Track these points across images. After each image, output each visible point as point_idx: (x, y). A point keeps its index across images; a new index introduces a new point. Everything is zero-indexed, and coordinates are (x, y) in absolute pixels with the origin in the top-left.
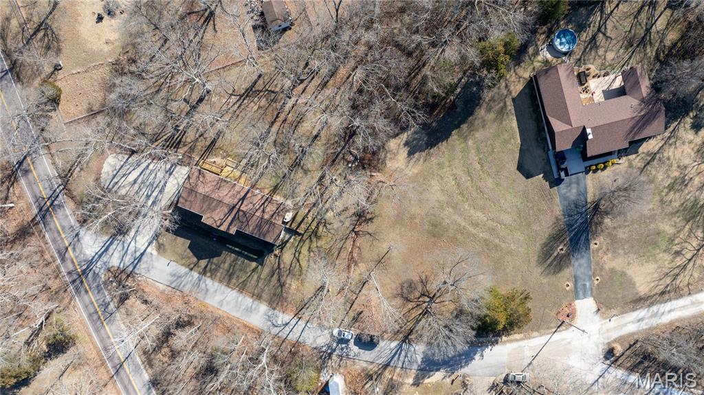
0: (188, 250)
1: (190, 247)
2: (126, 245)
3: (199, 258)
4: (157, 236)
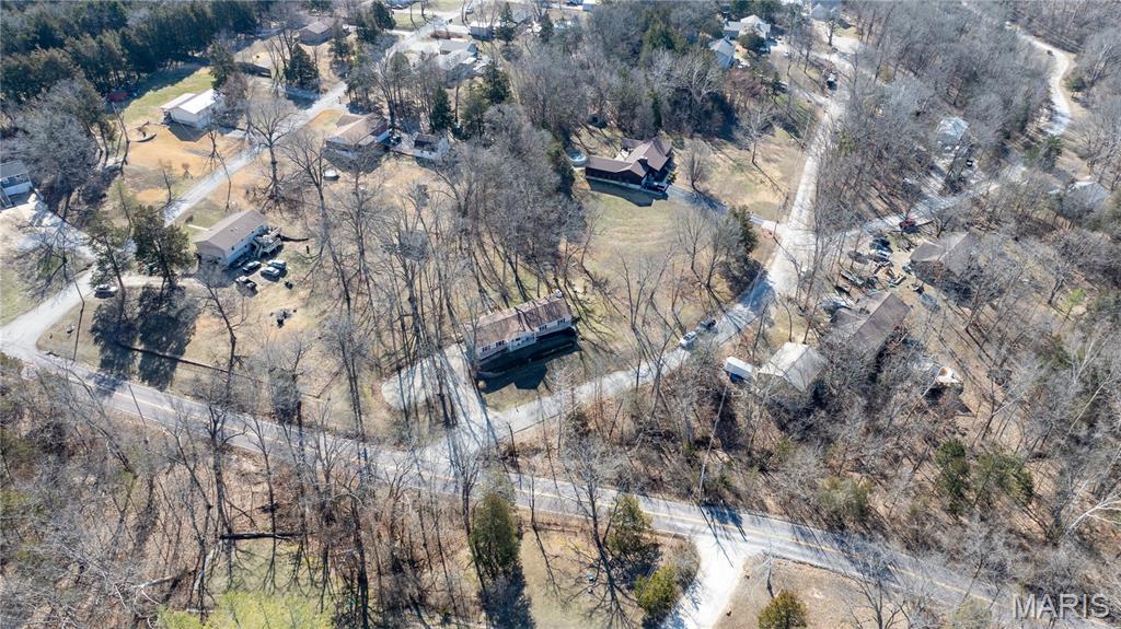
0: (521, 391)
1: (518, 387)
2: (468, 431)
3: (535, 387)
4: (483, 402)
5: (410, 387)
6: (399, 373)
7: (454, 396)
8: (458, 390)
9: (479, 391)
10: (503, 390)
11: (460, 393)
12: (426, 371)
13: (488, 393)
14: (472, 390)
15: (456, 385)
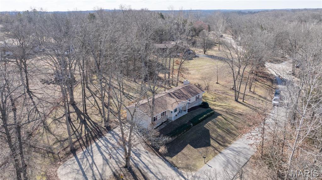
5: (91, 167)
6: (75, 155)
7: (141, 165)
8: (142, 158)
9: (162, 156)
10: (183, 151)
11: (146, 162)
12: (103, 148)
13: (172, 157)
14: (157, 157)
15: (138, 155)
